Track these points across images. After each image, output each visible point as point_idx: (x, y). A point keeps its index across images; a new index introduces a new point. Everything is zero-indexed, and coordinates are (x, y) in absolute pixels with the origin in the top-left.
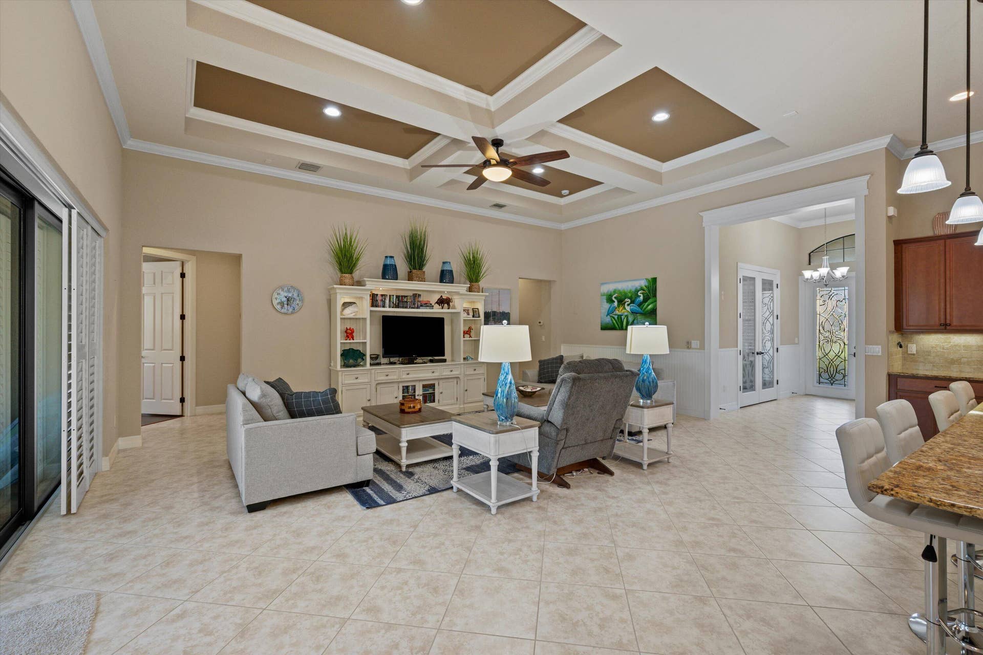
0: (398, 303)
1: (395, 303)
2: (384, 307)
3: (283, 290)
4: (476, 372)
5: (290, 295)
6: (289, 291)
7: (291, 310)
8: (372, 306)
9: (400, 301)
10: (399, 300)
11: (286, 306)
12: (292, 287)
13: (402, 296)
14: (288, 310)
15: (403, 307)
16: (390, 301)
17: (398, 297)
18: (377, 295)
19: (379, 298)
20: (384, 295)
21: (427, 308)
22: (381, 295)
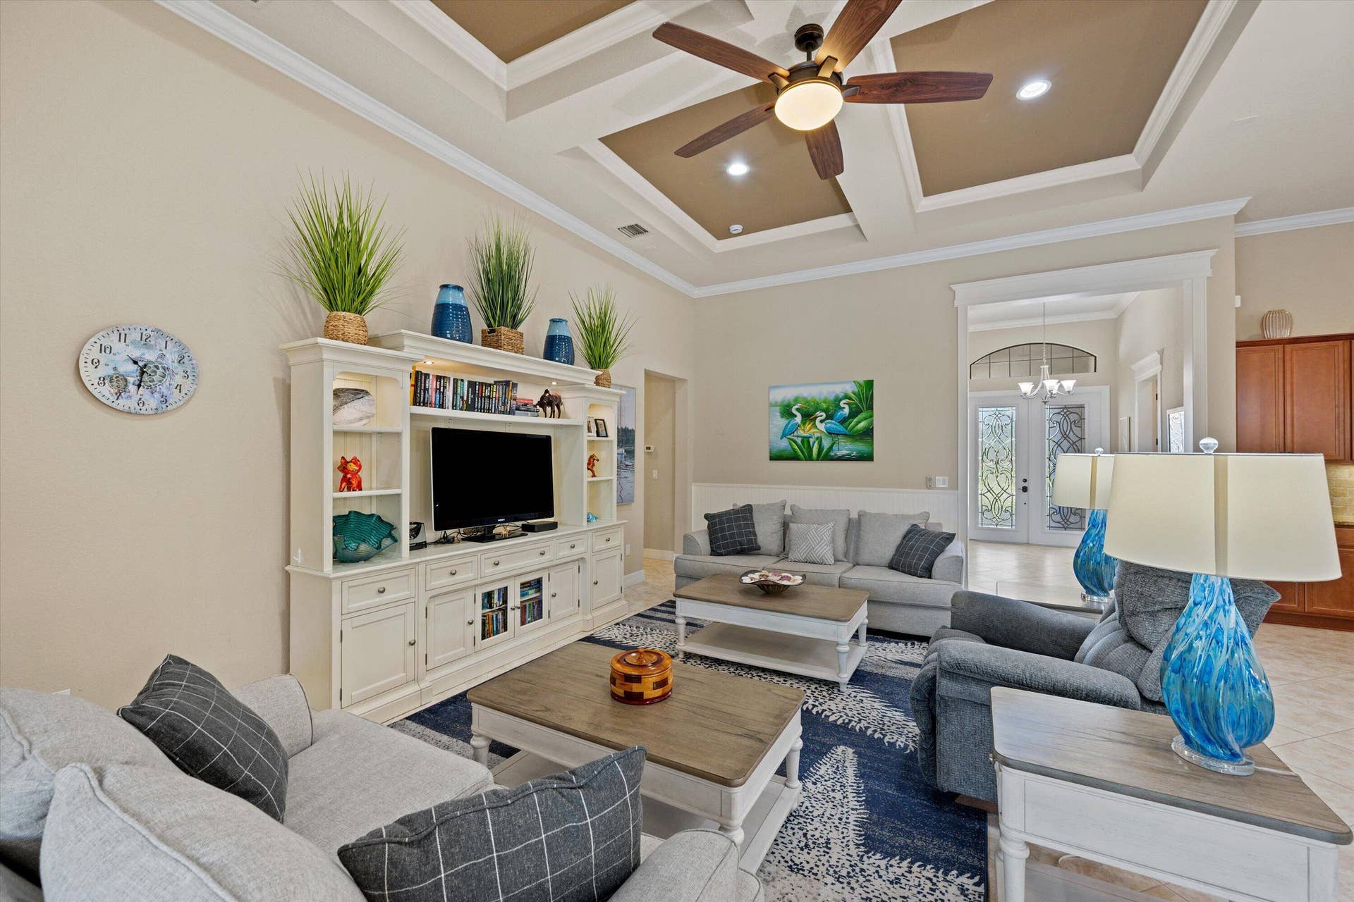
0: (473, 400)
1: (465, 398)
2: (442, 406)
3: (122, 337)
4: (610, 544)
5: (150, 356)
6: (145, 341)
7: (152, 402)
8: (416, 402)
9: (477, 397)
10: (474, 393)
11: (132, 388)
12: (158, 331)
13: (482, 384)
14: (141, 402)
15: (482, 410)
16: (455, 393)
17: (472, 384)
18: (427, 375)
19: (432, 384)
20: (444, 377)
21: (527, 415)
22: (439, 378)
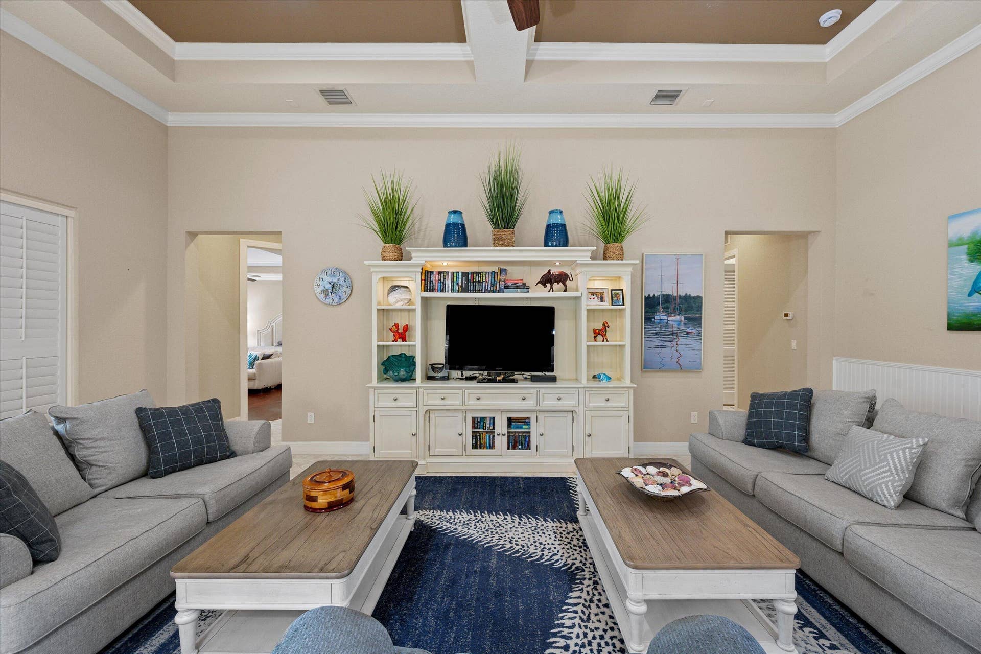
0: (467, 285)
1: (460, 284)
2: (442, 291)
3: (326, 274)
5: (335, 280)
6: (333, 275)
7: (336, 300)
8: (426, 290)
9: (470, 281)
10: (467, 280)
11: (330, 294)
12: (336, 269)
13: (473, 273)
14: (333, 300)
15: (475, 291)
16: (453, 282)
17: (465, 274)
18: (432, 273)
19: (435, 277)
20: (443, 272)
21: (517, 292)
22: (440, 273)
